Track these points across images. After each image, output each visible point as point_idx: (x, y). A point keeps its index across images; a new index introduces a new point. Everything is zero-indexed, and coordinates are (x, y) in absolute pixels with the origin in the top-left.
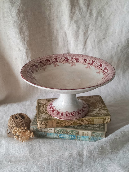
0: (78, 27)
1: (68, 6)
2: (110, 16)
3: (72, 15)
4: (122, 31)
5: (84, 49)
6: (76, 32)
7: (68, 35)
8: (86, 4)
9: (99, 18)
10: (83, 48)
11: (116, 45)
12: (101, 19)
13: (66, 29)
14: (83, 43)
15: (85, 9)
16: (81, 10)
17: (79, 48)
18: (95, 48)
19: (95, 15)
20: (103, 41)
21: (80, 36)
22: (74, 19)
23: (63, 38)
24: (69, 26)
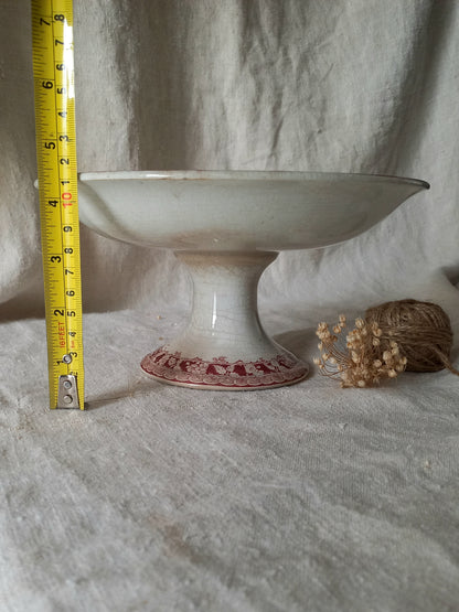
0: (260, 88)
1: (237, 20)
2: (327, 75)
3: (245, 50)
4: (361, 113)
5: (274, 158)
6: (254, 103)
7: (229, 111)
8: (276, 28)
9: (305, 76)
10: (271, 155)
11: (351, 150)
12: (310, 80)
13: (225, 94)
14: (270, 139)
15: (272, 41)
16: (265, 43)
17: (259, 153)
18: (300, 156)
19: (295, 64)
20: (317, 139)
21: (263, 117)
22: (251, 63)
23: (216, 121)
24: (237, 81)
